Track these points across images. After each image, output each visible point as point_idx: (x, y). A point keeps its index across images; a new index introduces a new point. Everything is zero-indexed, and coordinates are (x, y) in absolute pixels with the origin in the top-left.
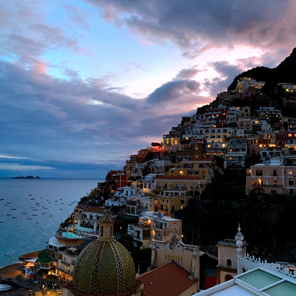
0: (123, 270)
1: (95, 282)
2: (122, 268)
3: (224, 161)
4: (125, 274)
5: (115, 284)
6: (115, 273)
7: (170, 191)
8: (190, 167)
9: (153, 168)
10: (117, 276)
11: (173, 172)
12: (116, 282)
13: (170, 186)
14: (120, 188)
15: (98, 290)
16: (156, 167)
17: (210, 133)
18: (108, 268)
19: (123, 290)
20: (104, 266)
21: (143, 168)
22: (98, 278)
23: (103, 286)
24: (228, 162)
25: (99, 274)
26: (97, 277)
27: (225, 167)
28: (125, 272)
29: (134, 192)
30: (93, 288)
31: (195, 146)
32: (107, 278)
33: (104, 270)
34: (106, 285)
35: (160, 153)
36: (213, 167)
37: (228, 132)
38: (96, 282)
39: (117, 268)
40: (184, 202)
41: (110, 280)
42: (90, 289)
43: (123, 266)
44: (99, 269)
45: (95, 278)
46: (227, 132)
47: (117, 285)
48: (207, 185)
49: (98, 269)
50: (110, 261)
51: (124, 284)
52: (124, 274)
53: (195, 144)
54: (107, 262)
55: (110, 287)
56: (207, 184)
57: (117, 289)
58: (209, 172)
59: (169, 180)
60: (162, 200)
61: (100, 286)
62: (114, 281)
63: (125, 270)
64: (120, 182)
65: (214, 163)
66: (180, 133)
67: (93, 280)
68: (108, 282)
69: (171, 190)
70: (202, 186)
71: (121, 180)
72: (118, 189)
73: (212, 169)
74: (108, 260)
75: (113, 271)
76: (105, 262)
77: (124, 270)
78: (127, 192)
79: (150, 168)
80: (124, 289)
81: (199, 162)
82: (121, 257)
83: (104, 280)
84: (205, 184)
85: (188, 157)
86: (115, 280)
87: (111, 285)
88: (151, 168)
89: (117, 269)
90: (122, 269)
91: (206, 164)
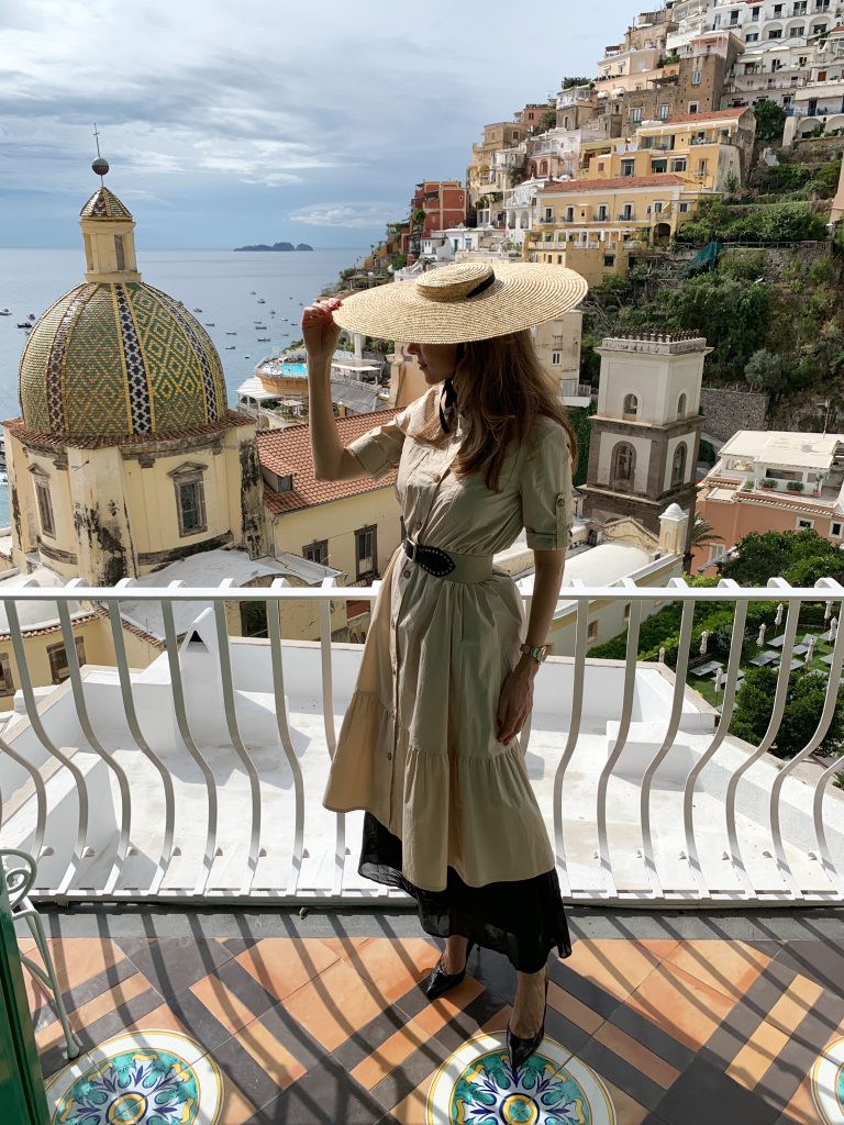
0: (147, 369)
1: (55, 403)
2: (142, 364)
3: (788, 119)
4: (153, 383)
5: (116, 410)
6: (115, 378)
7: (581, 230)
8: (664, 148)
9: (544, 163)
10: (122, 387)
11: (601, 167)
12: (120, 405)
13: (583, 215)
14: (438, 234)
15: (67, 425)
16: (554, 158)
17: (767, 19)
18: (92, 361)
19: (149, 430)
20: (78, 354)
21: (513, 163)
22: (62, 391)
23: (79, 414)
24: (803, 119)
25: (63, 378)
26: (59, 385)
27: (787, 140)
28: (156, 378)
29: (475, 243)
30: (52, 420)
31: (691, 67)
32: (88, 392)
33: (78, 367)
34: (88, 411)
35: (577, 110)
36: (742, 141)
37: (834, 10)
38: (57, 403)
39: (124, 363)
40: (615, 261)
41: (100, 397)
42: (46, 423)
43: (148, 357)
44: (64, 363)
45: (55, 390)
46: (830, 12)
47: (125, 415)
48: (701, 204)
49: (61, 361)
50: (100, 339)
51: (152, 414)
52: (149, 382)
53: (695, 60)
54: (89, 343)
55: (103, 418)
56: (703, 197)
57: (126, 426)
58: (722, 158)
59: (580, 194)
60: (547, 258)
61: (69, 415)
62: (113, 403)
63: (155, 371)
64: (438, 213)
65: (748, 128)
66: (661, 30)
67: (49, 396)
68: (94, 401)
69: (586, 227)
70: (683, 207)
71: (444, 207)
72: (433, 235)
73: (738, 147)
74: (94, 337)
75: (108, 371)
76: (82, 343)
77: (151, 372)
78: (456, 241)
79: (536, 164)
80: (153, 431)
81: (694, 125)
82: (143, 332)
83: (81, 396)
84: (696, 197)
85: (664, 111)
86: (116, 397)
87: (106, 414)
88: (538, 162)
89: (124, 366)
90: (140, 367)
91: (717, 129)
